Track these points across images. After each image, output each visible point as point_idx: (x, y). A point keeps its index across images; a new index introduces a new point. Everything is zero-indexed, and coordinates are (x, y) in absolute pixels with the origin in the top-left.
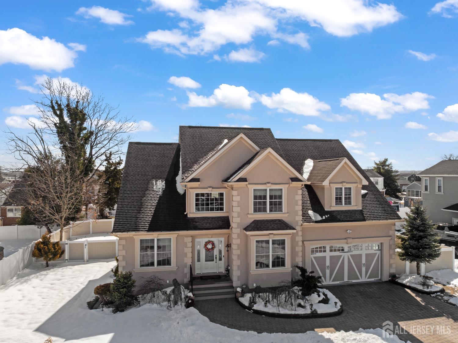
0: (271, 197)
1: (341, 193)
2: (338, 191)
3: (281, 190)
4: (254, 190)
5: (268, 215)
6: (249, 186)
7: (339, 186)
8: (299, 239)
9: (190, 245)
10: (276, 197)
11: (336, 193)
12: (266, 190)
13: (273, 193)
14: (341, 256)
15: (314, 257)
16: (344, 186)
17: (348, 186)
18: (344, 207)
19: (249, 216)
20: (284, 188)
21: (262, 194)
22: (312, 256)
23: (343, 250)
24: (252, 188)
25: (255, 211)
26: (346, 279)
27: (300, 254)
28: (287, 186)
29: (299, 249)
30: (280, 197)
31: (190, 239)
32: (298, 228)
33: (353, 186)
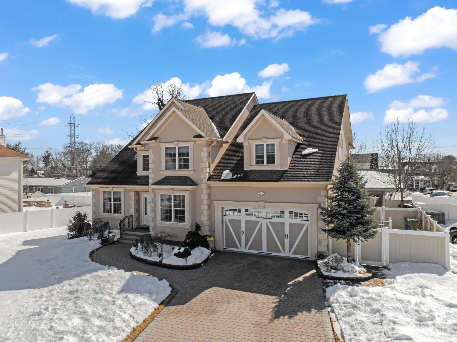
0: (180, 155)
1: (263, 150)
2: (259, 147)
3: (188, 147)
4: (166, 148)
5: (176, 172)
6: (161, 144)
7: (259, 142)
8: (204, 197)
10: (184, 155)
11: (256, 151)
12: (175, 148)
13: (182, 151)
14: (258, 222)
15: (229, 220)
16: (265, 142)
17: (270, 142)
18: (265, 167)
19: (162, 173)
20: (190, 145)
21: (172, 152)
22: (226, 218)
23: (260, 215)
24: (164, 146)
25: (166, 168)
26: (265, 250)
27: (205, 213)
28: (193, 143)
29: (204, 207)
30: (188, 155)
31: (134, 193)
32: (203, 186)
33: (276, 142)
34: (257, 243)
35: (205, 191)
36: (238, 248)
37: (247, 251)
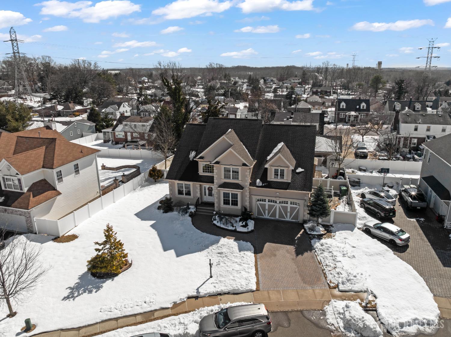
0: (233, 172)
1: (278, 172)
2: (276, 170)
3: (238, 169)
4: (225, 168)
5: (231, 181)
6: (222, 166)
7: (276, 168)
8: (247, 194)
9: (199, 188)
10: (235, 172)
11: (275, 172)
12: (230, 168)
13: (234, 170)
14: (275, 205)
15: (259, 204)
16: (279, 169)
17: (282, 168)
18: (279, 180)
19: (222, 180)
20: (240, 168)
21: (228, 170)
22: (258, 203)
23: (276, 202)
24: (223, 167)
25: (225, 178)
26: (277, 217)
27: (248, 201)
28: (241, 167)
29: (247, 199)
30: (238, 172)
31: (199, 186)
32: (247, 189)
33: (285, 169)
34: (274, 214)
35: (248, 191)
36: (264, 216)
37: (268, 217)
